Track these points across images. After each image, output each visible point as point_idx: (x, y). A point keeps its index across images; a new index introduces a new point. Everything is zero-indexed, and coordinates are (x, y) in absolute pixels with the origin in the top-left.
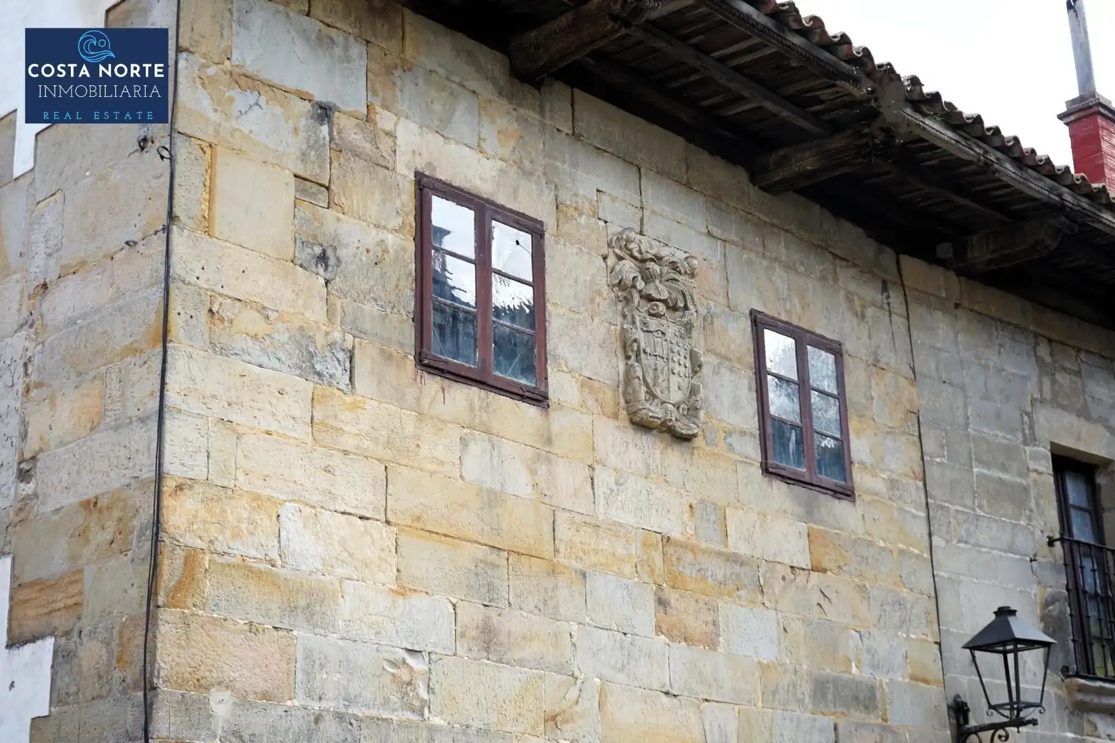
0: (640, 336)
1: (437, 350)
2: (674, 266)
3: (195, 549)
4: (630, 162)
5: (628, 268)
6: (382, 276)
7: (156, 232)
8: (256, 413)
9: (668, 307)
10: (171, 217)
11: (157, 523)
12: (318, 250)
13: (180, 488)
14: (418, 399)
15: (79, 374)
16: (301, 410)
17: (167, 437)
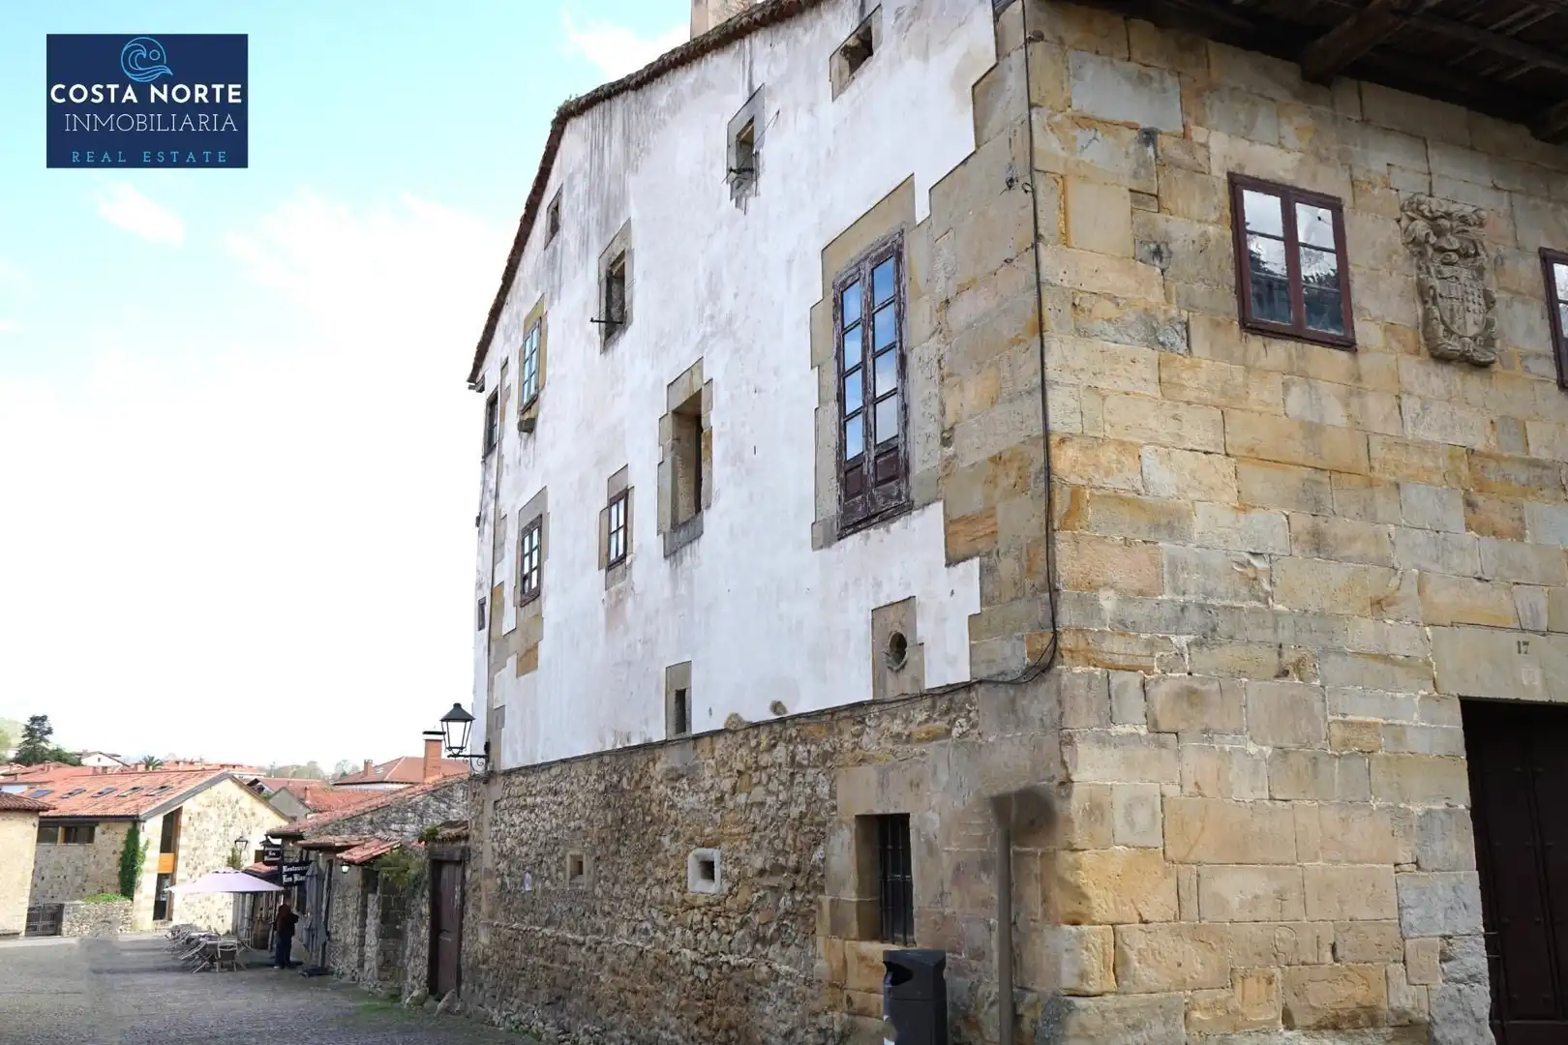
0: (1437, 283)
1: (1256, 313)
2: (1463, 219)
3: (1079, 486)
4: (1418, 137)
5: (1421, 227)
6: (1208, 260)
7: (1027, 250)
8: (1116, 379)
9: (1460, 256)
10: (1038, 236)
11: (1048, 469)
12: (1153, 247)
13: (1063, 441)
14: (1244, 355)
15: (978, 364)
16: (1151, 374)
17: (1050, 404)
